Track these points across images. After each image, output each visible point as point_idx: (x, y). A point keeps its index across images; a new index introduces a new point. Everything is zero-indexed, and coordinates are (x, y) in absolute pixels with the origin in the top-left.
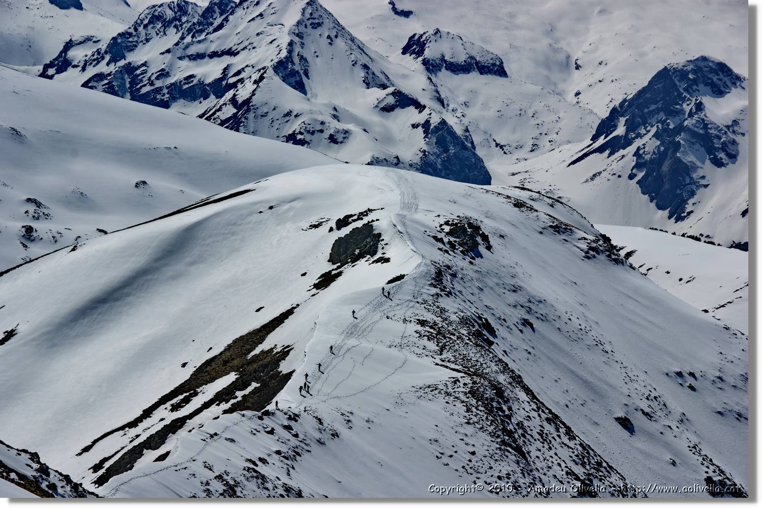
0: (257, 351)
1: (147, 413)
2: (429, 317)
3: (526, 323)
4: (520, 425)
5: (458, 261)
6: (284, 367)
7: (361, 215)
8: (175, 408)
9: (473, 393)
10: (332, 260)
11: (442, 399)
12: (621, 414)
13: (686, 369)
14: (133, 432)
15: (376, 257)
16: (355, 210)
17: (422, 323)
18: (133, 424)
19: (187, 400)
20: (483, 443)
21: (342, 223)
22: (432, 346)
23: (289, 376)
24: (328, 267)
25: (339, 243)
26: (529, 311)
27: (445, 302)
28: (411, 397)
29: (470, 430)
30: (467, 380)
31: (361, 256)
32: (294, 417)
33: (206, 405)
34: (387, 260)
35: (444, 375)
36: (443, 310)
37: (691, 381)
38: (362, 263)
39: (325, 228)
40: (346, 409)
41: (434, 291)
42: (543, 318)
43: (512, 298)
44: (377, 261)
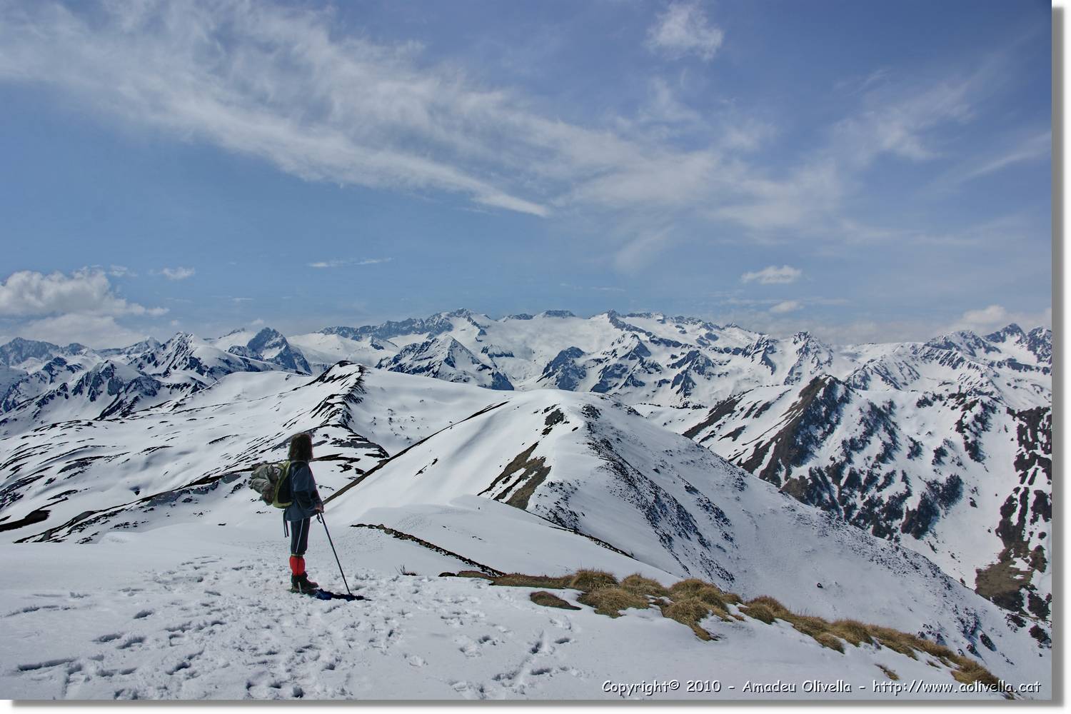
0: (529, 459)
1: (493, 485)
2: (591, 441)
3: (618, 439)
4: (631, 477)
5: (592, 420)
6: (546, 465)
7: (553, 407)
8: (504, 483)
9: (615, 467)
10: (546, 424)
11: (606, 471)
12: (654, 468)
13: (668, 449)
14: (490, 492)
15: (564, 421)
16: (550, 405)
17: (589, 444)
18: (489, 489)
19: (508, 479)
20: (624, 485)
21: (547, 410)
22: (595, 452)
23: (549, 468)
24: (546, 427)
25: (548, 418)
26: (618, 435)
27: (594, 435)
28: (595, 472)
29: (618, 481)
30: (611, 463)
31: (558, 421)
32: (561, 484)
33: (518, 481)
34: (569, 422)
35: (603, 462)
36: (594, 439)
37: (670, 453)
38: (558, 423)
39: (540, 413)
40: (576, 479)
41: (589, 432)
42: (623, 437)
43: (612, 431)
44: (565, 422)
